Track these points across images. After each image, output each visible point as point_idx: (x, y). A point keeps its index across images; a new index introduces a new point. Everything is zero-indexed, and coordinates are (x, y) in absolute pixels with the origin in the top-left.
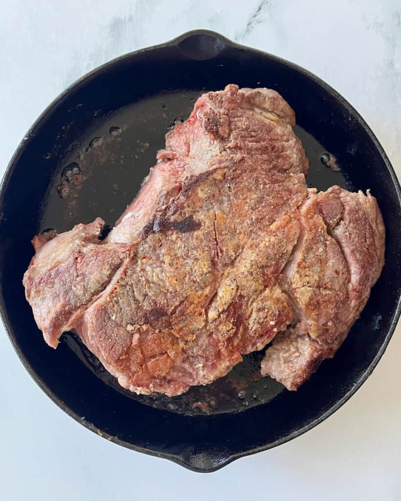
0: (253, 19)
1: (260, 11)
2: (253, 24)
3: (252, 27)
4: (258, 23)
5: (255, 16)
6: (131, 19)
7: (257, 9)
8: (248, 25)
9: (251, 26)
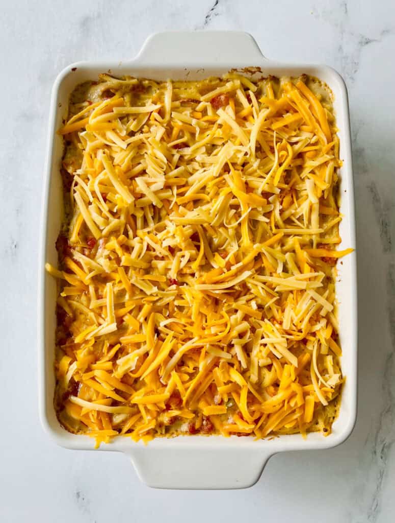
0: (210, 12)
1: (217, 5)
2: (211, 17)
3: (210, 20)
4: (216, 15)
5: (212, 10)
6: (99, 16)
7: (215, 4)
8: (207, 17)
9: (209, 18)
